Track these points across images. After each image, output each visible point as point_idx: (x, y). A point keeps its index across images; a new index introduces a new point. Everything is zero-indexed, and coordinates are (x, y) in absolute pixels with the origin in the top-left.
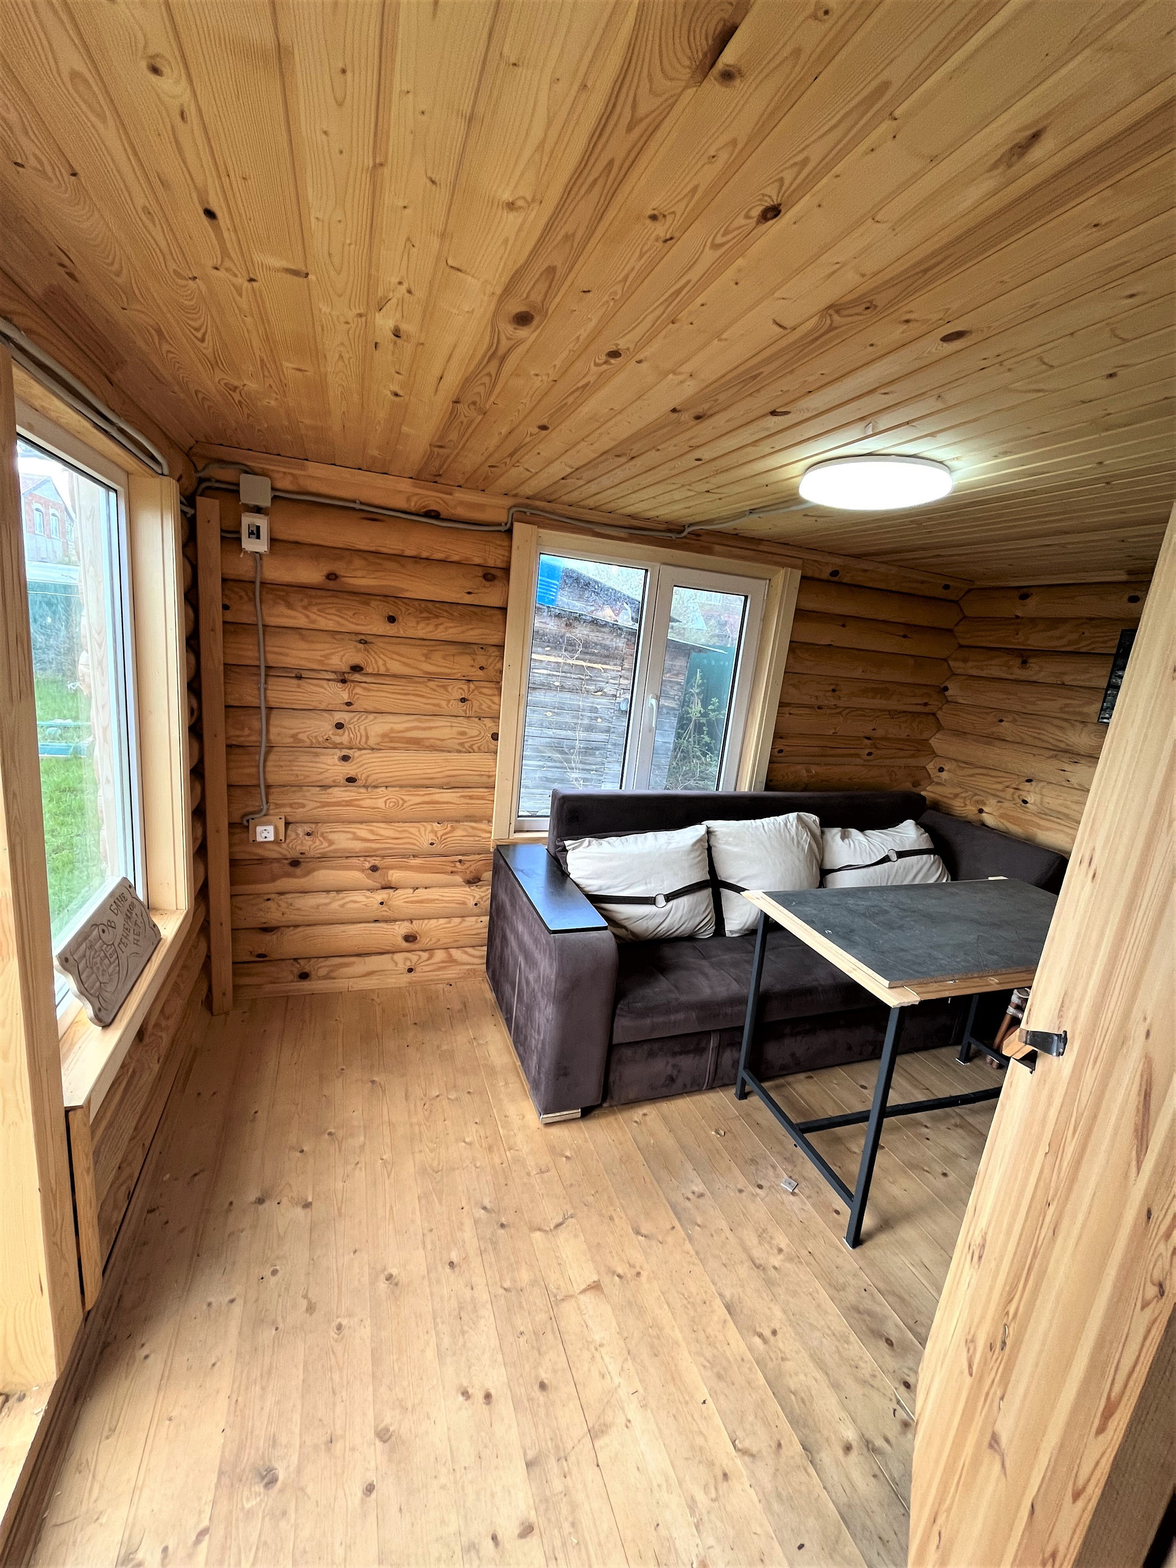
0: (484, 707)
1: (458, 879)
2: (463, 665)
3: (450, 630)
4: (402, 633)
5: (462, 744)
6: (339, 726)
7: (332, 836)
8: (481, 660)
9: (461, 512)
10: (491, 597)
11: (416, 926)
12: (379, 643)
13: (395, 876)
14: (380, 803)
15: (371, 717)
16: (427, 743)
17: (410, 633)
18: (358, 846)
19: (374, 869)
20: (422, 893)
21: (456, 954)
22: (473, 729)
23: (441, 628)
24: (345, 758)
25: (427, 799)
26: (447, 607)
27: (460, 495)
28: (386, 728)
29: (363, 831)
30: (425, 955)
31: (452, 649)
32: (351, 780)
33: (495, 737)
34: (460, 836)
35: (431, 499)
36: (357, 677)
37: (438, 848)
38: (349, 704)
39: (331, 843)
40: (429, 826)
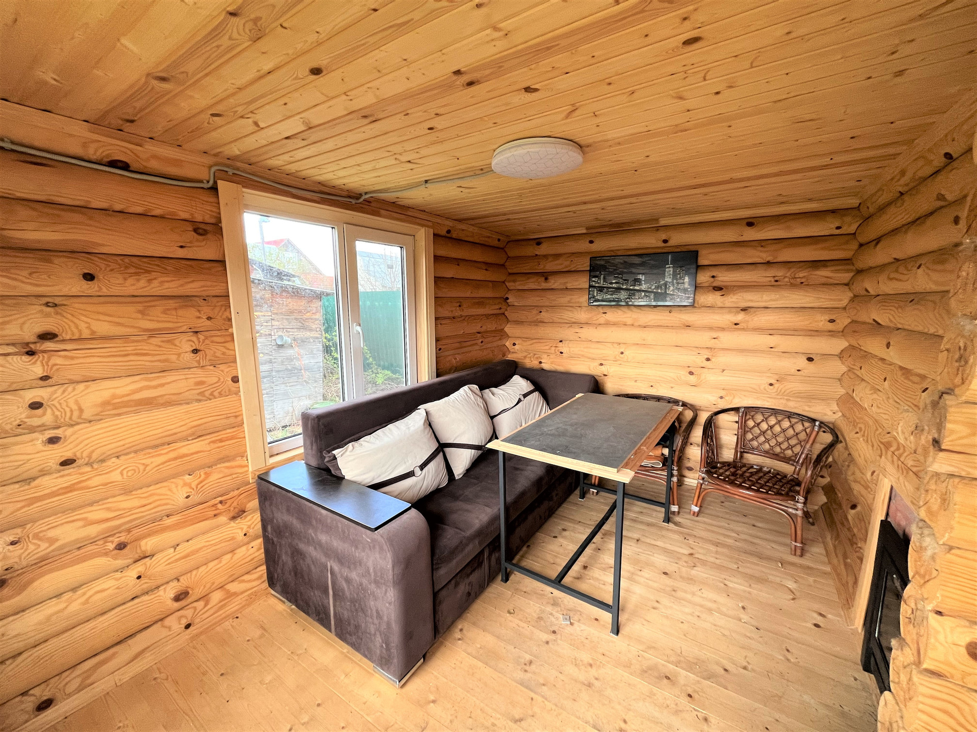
0: (218, 354)
1: (223, 519)
2: (189, 317)
3: (170, 285)
4: (105, 291)
5: (202, 394)
6: (36, 406)
7: (51, 534)
8: (206, 310)
9: (154, 165)
10: (204, 250)
11: (185, 582)
12: (76, 304)
13: (148, 544)
14: (116, 476)
15: (81, 386)
16: (161, 401)
17: (116, 291)
18: (93, 530)
19: (121, 546)
20: (184, 548)
21: (233, 587)
22: (211, 376)
23: (155, 283)
24: (53, 441)
25: (172, 455)
26: (157, 262)
27: (152, 148)
28: (106, 395)
29: (96, 513)
30: (200, 604)
31: (172, 303)
32: (66, 463)
33: (235, 380)
34: (217, 479)
35: (118, 149)
36: (49, 345)
37: (195, 498)
38: (45, 378)
39: (52, 541)
40: (179, 481)
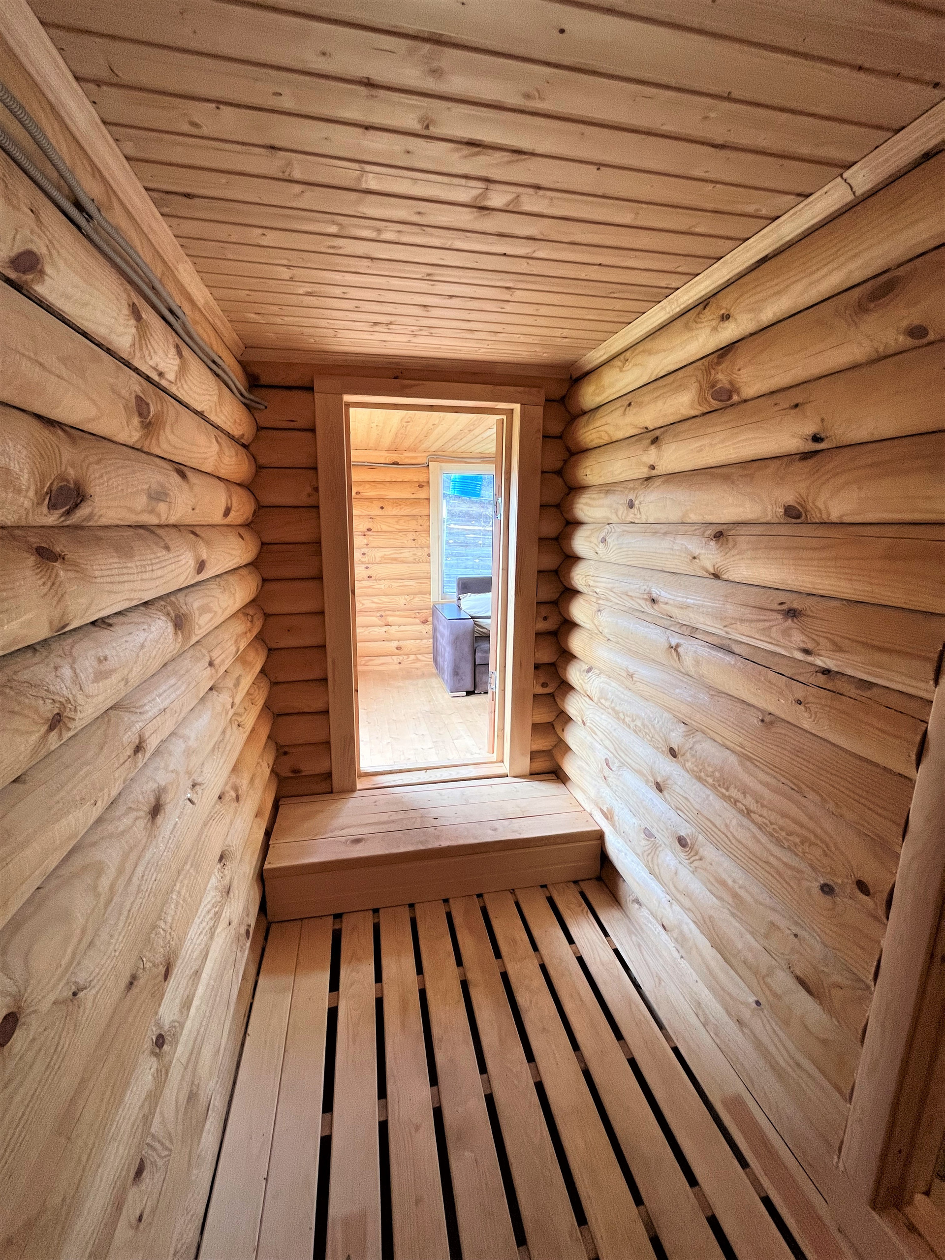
0: (423, 542)
1: (418, 621)
2: (413, 525)
3: (407, 511)
4: (386, 513)
5: (415, 559)
6: (364, 554)
7: (363, 602)
8: (420, 522)
9: (407, 461)
10: (422, 494)
11: (401, 643)
12: (378, 518)
13: (390, 619)
14: (382, 587)
15: (376, 549)
16: (400, 559)
17: (390, 513)
18: (374, 605)
19: (381, 616)
20: (402, 628)
21: (420, 657)
22: (420, 553)
23: (403, 510)
24: (367, 568)
25: (401, 584)
26: (404, 501)
27: (406, 454)
28: (383, 553)
29: (376, 599)
30: (406, 657)
31: (407, 518)
32: (370, 577)
33: (429, 555)
34: (417, 601)
35: (395, 457)
36: (370, 533)
37: (407, 607)
38: (367, 545)
39: (363, 604)
40: (403, 597)
